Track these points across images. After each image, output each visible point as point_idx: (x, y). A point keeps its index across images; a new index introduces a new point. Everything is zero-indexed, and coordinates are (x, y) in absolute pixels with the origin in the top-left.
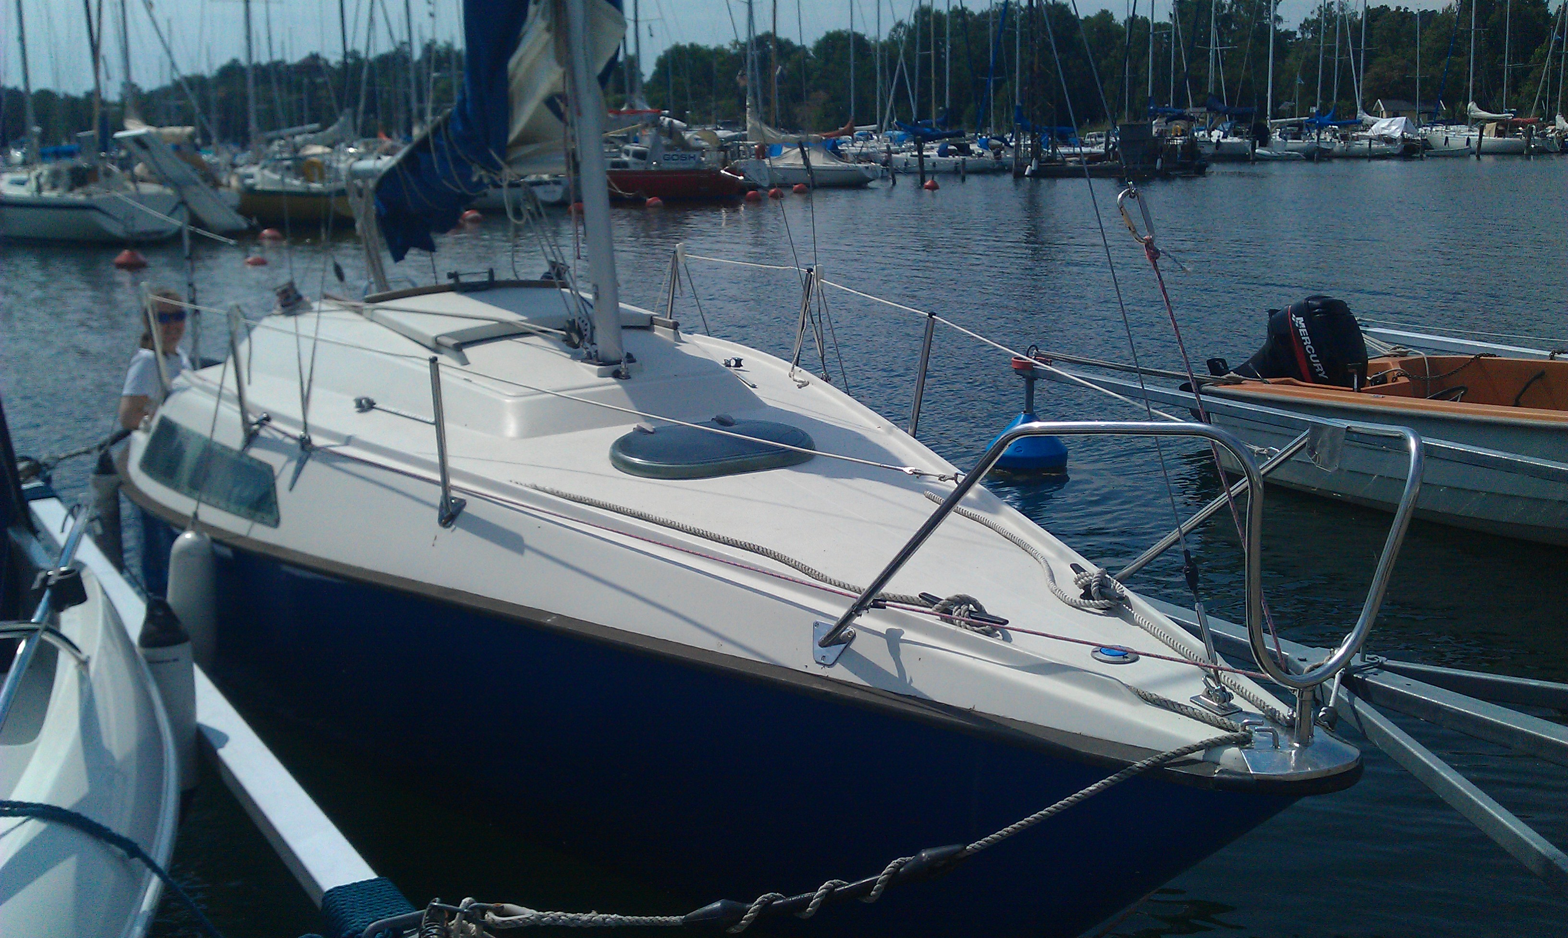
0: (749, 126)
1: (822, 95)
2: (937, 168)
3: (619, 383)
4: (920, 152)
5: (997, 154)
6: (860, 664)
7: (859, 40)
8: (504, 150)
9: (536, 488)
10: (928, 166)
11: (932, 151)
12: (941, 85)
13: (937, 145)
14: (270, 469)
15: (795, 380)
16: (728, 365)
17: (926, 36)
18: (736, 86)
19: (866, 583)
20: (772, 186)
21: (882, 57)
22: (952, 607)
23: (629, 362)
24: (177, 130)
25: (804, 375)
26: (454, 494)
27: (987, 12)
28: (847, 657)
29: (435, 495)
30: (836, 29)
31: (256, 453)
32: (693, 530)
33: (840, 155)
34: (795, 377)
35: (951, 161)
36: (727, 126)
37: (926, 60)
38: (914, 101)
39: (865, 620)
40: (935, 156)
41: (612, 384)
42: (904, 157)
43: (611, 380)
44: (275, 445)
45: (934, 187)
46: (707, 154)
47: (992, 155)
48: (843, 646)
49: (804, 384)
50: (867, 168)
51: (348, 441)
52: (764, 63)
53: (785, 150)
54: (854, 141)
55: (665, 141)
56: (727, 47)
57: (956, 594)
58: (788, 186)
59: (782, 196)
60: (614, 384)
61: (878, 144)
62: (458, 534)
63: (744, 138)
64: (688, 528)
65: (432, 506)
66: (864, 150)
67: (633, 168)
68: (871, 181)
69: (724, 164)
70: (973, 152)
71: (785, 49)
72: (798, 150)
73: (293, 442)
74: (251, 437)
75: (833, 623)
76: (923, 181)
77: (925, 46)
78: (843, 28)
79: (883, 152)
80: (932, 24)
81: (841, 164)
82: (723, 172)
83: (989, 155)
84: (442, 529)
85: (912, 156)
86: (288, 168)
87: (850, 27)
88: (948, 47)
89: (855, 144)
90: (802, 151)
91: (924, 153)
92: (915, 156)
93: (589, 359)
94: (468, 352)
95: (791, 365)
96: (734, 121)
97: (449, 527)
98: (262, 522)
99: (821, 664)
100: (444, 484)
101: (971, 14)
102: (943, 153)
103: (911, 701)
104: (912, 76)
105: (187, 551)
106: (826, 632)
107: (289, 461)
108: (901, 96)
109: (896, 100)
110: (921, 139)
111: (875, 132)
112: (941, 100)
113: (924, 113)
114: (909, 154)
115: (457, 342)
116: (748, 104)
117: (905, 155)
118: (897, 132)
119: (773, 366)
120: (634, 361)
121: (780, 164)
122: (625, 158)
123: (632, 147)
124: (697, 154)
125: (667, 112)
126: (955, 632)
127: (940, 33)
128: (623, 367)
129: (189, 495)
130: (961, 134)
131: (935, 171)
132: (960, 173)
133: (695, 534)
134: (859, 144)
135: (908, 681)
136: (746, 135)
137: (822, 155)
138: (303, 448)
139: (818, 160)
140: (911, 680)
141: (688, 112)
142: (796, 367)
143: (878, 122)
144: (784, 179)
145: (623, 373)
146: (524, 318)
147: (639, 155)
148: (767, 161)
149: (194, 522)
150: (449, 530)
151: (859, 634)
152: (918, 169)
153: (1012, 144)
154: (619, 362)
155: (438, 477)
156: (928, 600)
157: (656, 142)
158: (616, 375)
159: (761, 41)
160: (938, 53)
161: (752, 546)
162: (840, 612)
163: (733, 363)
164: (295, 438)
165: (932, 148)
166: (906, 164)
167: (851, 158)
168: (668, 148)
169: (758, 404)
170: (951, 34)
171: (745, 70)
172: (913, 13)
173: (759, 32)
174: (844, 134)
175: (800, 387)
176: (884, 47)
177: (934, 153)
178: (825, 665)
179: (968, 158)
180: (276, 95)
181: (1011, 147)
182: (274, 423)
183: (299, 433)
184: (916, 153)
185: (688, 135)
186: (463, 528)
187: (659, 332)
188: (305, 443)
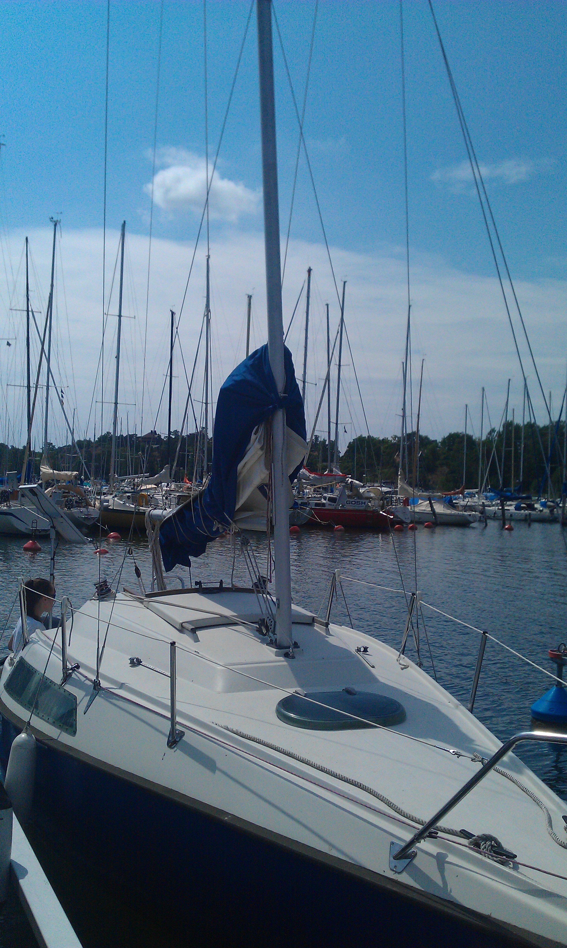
0: (399, 486)
1: (445, 469)
2: (513, 518)
3: (286, 661)
4: (503, 507)
5: (552, 511)
6: (417, 873)
7: (469, 438)
8: (232, 513)
9: (227, 729)
10: (507, 515)
11: (511, 507)
12: (517, 467)
13: (514, 503)
14: (75, 698)
15: (400, 664)
16: (359, 650)
17: (508, 438)
18: (394, 461)
19: (427, 818)
20: (412, 522)
21: (483, 450)
22: (481, 841)
23: (295, 647)
24: (69, 473)
25: (405, 660)
26: (178, 727)
27: (548, 426)
28: (410, 868)
29: (167, 726)
30: (456, 432)
31: (68, 687)
32: (321, 768)
33: (453, 506)
34: (401, 662)
35: (522, 514)
36: (387, 484)
37: (508, 454)
38: (501, 475)
39: (425, 845)
40: (513, 510)
41: (282, 661)
42: (494, 509)
43: (282, 658)
44: (79, 685)
45: (510, 529)
46: (372, 502)
47: (548, 511)
48: (408, 860)
49: (406, 667)
50: (470, 515)
51: (122, 686)
52: (410, 449)
53: (420, 501)
54: (465, 497)
55: (347, 493)
56: (390, 439)
57: (483, 833)
58: (420, 523)
59: (416, 529)
60: (283, 661)
61: (477, 500)
62: (177, 754)
63: (396, 493)
64: (318, 766)
65: (164, 734)
66: (469, 504)
67: (327, 507)
68: (473, 523)
69: (382, 508)
70: (536, 509)
71: (425, 441)
72: (428, 502)
73: (90, 683)
74: (67, 677)
75: (403, 844)
76: (504, 525)
77: (508, 445)
78: (460, 431)
79: (480, 505)
80: (513, 431)
81: (454, 512)
82: (381, 512)
83: (546, 511)
84: (169, 749)
85: (498, 509)
86: (129, 497)
87: (465, 431)
88: (523, 446)
89: (465, 500)
90: (430, 503)
91: (506, 508)
92: (500, 509)
93: (272, 643)
94: (199, 633)
95: (399, 653)
96: (392, 482)
97: (173, 748)
98: (66, 731)
99: (393, 871)
100: (172, 719)
101: (538, 427)
102: (518, 508)
103: (450, 905)
104: (500, 461)
105: (20, 746)
106: (397, 850)
107: (86, 695)
108: (493, 472)
109: (490, 474)
110: (504, 499)
111: (477, 493)
112: (517, 476)
113: (507, 483)
114: (497, 508)
115: (193, 627)
116: (399, 473)
117: (494, 508)
118: (491, 494)
119: (387, 652)
120: (298, 647)
121: (417, 510)
122: (323, 501)
123: (328, 495)
124: (367, 501)
125: (350, 476)
126: (481, 860)
127: (518, 438)
128: (291, 651)
129: (28, 709)
130: (529, 498)
131: (512, 518)
132: (528, 521)
133: (322, 770)
134: (467, 500)
135: (449, 890)
136: (397, 491)
137: (443, 506)
138: (94, 688)
139: (439, 508)
140: (451, 891)
141: (364, 475)
142: (402, 655)
143: (479, 488)
144: (420, 518)
145: (291, 655)
146: (236, 614)
147: (331, 499)
148: (409, 507)
149: (28, 726)
150: (173, 750)
151: (419, 854)
152: (501, 517)
153: (561, 505)
154: (289, 647)
155: (169, 715)
156: (465, 834)
157: (342, 493)
158: (286, 655)
159: (411, 436)
160: (516, 450)
161: (356, 783)
162: (408, 837)
163: (362, 649)
164: (91, 681)
165: (511, 505)
166: (495, 513)
167: (460, 508)
168: (349, 496)
169: (373, 679)
170: (525, 438)
171: (399, 452)
172: (502, 424)
173: (409, 431)
174: (458, 493)
175: (402, 669)
176: (484, 443)
177: (512, 508)
178: (396, 872)
179: (533, 512)
180: (128, 453)
181: (561, 507)
182: (80, 670)
183: (93, 678)
184: (500, 508)
185: (362, 490)
186: (181, 750)
187: (318, 628)
188: (96, 685)
